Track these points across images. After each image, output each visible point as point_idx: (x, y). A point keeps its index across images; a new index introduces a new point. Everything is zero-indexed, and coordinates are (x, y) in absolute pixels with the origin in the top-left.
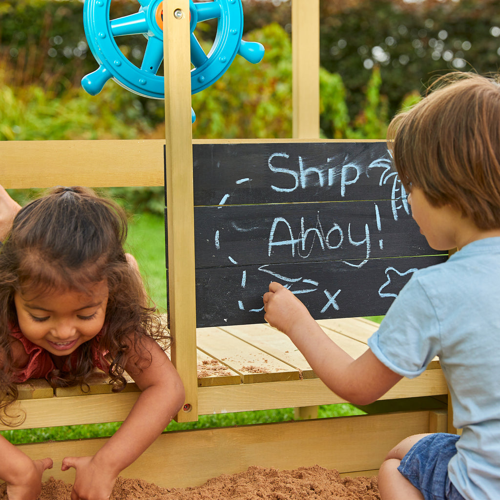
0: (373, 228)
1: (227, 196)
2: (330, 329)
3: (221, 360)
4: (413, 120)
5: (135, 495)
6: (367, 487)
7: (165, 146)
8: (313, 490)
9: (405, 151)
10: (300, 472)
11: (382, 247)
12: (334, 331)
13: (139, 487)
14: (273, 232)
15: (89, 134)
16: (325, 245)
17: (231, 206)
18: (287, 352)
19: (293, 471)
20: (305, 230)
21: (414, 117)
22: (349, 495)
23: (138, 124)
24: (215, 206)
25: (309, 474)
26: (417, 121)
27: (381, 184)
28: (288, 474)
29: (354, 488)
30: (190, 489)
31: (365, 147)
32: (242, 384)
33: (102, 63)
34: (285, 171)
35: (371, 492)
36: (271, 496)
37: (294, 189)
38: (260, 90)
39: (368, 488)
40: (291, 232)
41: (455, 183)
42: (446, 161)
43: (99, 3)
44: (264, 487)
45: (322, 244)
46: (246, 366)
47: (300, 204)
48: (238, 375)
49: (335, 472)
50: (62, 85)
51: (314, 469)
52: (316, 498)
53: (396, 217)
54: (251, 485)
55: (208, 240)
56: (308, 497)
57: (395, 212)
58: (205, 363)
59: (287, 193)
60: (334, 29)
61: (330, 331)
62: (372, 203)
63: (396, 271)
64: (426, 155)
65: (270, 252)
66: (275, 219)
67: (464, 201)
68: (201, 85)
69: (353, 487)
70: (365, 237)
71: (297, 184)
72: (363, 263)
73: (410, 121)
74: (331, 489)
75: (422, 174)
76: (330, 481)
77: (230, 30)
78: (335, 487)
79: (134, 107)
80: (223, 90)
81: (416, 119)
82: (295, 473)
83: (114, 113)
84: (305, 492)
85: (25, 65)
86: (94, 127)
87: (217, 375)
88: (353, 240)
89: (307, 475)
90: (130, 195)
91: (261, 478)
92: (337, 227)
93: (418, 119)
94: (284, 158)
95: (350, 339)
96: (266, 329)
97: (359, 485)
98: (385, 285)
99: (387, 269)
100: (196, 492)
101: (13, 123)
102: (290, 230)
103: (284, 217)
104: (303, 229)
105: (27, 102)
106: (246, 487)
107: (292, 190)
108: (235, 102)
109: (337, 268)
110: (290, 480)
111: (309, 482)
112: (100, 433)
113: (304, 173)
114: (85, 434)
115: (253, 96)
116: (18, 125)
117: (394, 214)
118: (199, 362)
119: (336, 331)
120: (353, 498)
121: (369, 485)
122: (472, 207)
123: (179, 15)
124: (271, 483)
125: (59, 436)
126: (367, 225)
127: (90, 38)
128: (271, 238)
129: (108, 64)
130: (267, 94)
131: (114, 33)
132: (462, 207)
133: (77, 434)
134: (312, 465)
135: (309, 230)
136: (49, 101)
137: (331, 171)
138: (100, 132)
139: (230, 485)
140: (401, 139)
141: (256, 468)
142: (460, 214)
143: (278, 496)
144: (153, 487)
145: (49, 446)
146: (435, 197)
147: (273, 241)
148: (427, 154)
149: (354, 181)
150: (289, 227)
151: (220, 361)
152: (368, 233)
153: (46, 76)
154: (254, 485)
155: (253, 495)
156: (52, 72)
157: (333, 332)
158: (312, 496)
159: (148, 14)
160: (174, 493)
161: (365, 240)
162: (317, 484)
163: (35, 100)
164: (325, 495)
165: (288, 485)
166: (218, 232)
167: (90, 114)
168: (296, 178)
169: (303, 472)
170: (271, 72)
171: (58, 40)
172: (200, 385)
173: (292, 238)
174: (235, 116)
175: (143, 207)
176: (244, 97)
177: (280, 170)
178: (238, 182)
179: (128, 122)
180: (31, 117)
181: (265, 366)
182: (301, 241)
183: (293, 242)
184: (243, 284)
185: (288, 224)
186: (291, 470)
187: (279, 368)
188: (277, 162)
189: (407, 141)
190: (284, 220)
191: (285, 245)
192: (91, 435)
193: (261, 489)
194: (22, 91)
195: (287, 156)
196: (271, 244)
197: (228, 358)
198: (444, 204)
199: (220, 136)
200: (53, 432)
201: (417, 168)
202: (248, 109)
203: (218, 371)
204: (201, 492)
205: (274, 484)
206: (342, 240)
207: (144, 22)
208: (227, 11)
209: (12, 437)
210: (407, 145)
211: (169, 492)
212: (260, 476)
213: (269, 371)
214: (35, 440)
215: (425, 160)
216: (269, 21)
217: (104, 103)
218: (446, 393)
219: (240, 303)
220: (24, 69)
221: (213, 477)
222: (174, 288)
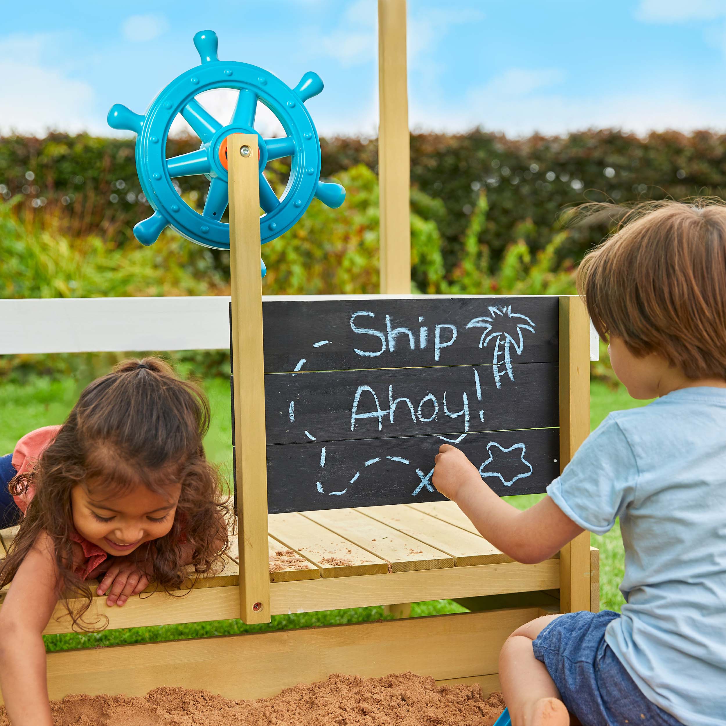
0: (472, 396)
1: (303, 361)
2: (424, 513)
3: (297, 550)
4: (606, 260)
5: (197, 709)
6: (467, 696)
7: (230, 304)
8: (405, 701)
9: (599, 297)
10: (390, 680)
11: (482, 420)
12: (429, 515)
13: (202, 699)
14: (357, 403)
15: (153, 290)
16: (417, 418)
17: (307, 372)
18: (374, 540)
19: (382, 679)
20: (394, 400)
21: (606, 257)
22: (447, 706)
23: (210, 278)
24: (289, 373)
25: (400, 682)
26: (610, 262)
27: (481, 346)
28: (375, 683)
29: (453, 698)
30: (262, 701)
31: (463, 304)
32: (322, 579)
33: (157, 209)
34: (371, 332)
35: (471, 702)
36: (355, 709)
37: (381, 352)
38: (346, 239)
39: (469, 698)
40: (377, 403)
41: (658, 329)
42: (646, 304)
43: (154, 139)
44: (348, 699)
45: (414, 417)
46: (326, 558)
47: (388, 370)
48: (317, 568)
49: (430, 679)
50: (124, 234)
51: (405, 676)
52: (407, 711)
53: (498, 385)
54: (333, 697)
55: (281, 413)
56: (399, 710)
57: (497, 378)
58: (279, 554)
59: (373, 357)
60: (429, 170)
61: (425, 515)
62: (472, 367)
63: (499, 446)
64: (623, 299)
65: (353, 426)
66: (359, 388)
67: (671, 349)
68: (272, 233)
69: (451, 697)
70: (463, 408)
71: (384, 347)
72: (460, 438)
73: (602, 262)
74: (426, 699)
75: (620, 322)
76: (424, 690)
77: (305, 170)
78: (429, 696)
79: (204, 259)
80: (303, 239)
81: (609, 259)
82: (383, 681)
83: (182, 266)
84: (395, 704)
85: (83, 212)
86: (160, 282)
87: (293, 569)
88: (449, 411)
89: (397, 683)
90: (199, 358)
91: (343, 688)
92: (430, 397)
93: (611, 259)
94: (368, 316)
95: (447, 524)
96: (350, 512)
97: (458, 694)
98: (486, 463)
99: (489, 445)
100: (269, 705)
101: (69, 277)
102: (376, 400)
103: (369, 385)
104: (391, 399)
105: (84, 253)
106: (326, 699)
107: (378, 354)
108: (318, 253)
109: (431, 443)
110: (377, 690)
111: (399, 692)
112: (160, 632)
113: (392, 335)
114: (143, 634)
115: (339, 246)
116: (75, 280)
117: (496, 380)
118: (272, 553)
119: (431, 514)
120: (451, 709)
121: (470, 694)
122: (680, 354)
123: (246, 152)
124: (356, 694)
125: (113, 637)
126: (465, 394)
127: (143, 181)
128: (355, 409)
129: (164, 210)
130: (354, 242)
131: (171, 172)
132: (669, 355)
133: (134, 633)
134: (403, 671)
135: (398, 400)
136: (110, 251)
137: (423, 331)
138: (166, 287)
139: (308, 697)
140: (594, 284)
141: (338, 676)
142: (667, 364)
143: (363, 709)
144: (219, 699)
145: (98, 652)
146: (637, 346)
147: (357, 413)
148: (625, 299)
149: (450, 344)
150: (375, 397)
151: (296, 552)
152: (467, 403)
153: (106, 224)
154: (336, 696)
155: (334, 709)
156: (113, 219)
157: (427, 516)
158: (404, 709)
159: (210, 152)
160: (243, 706)
161: (463, 411)
162: (409, 694)
163: (94, 251)
164: (418, 707)
165: (375, 696)
166: (292, 403)
167: (156, 267)
168: (383, 340)
169: (393, 680)
170: (358, 219)
171: (121, 184)
172: (272, 581)
173: (379, 410)
174: (318, 268)
175: (214, 371)
176: (328, 247)
177: (365, 331)
178: (316, 345)
179: (198, 275)
180: (89, 270)
181: (348, 557)
182: (389, 413)
183: (380, 414)
184: (322, 463)
185: (373, 393)
186: (380, 678)
187: (364, 559)
188: (361, 322)
189: (601, 286)
190: (369, 389)
191: (371, 417)
192: (150, 636)
193: (345, 701)
194: (78, 242)
195: (372, 315)
196: (354, 416)
197: (305, 548)
198: (648, 354)
199: (301, 291)
200: (107, 633)
201: (615, 316)
202: (333, 260)
203: (294, 564)
204: (274, 705)
205: (359, 695)
206: (436, 411)
207: (206, 161)
208: (302, 148)
209: (58, 638)
210: (601, 289)
211: (237, 704)
212: (343, 686)
213: (353, 563)
214: (85, 641)
215: (623, 305)
216: (356, 161)
217: (171, 253)
218: (558, 587)
219: (319, 486)
220: (82, 216)
221: (288, 687)
222: (241, 469)
